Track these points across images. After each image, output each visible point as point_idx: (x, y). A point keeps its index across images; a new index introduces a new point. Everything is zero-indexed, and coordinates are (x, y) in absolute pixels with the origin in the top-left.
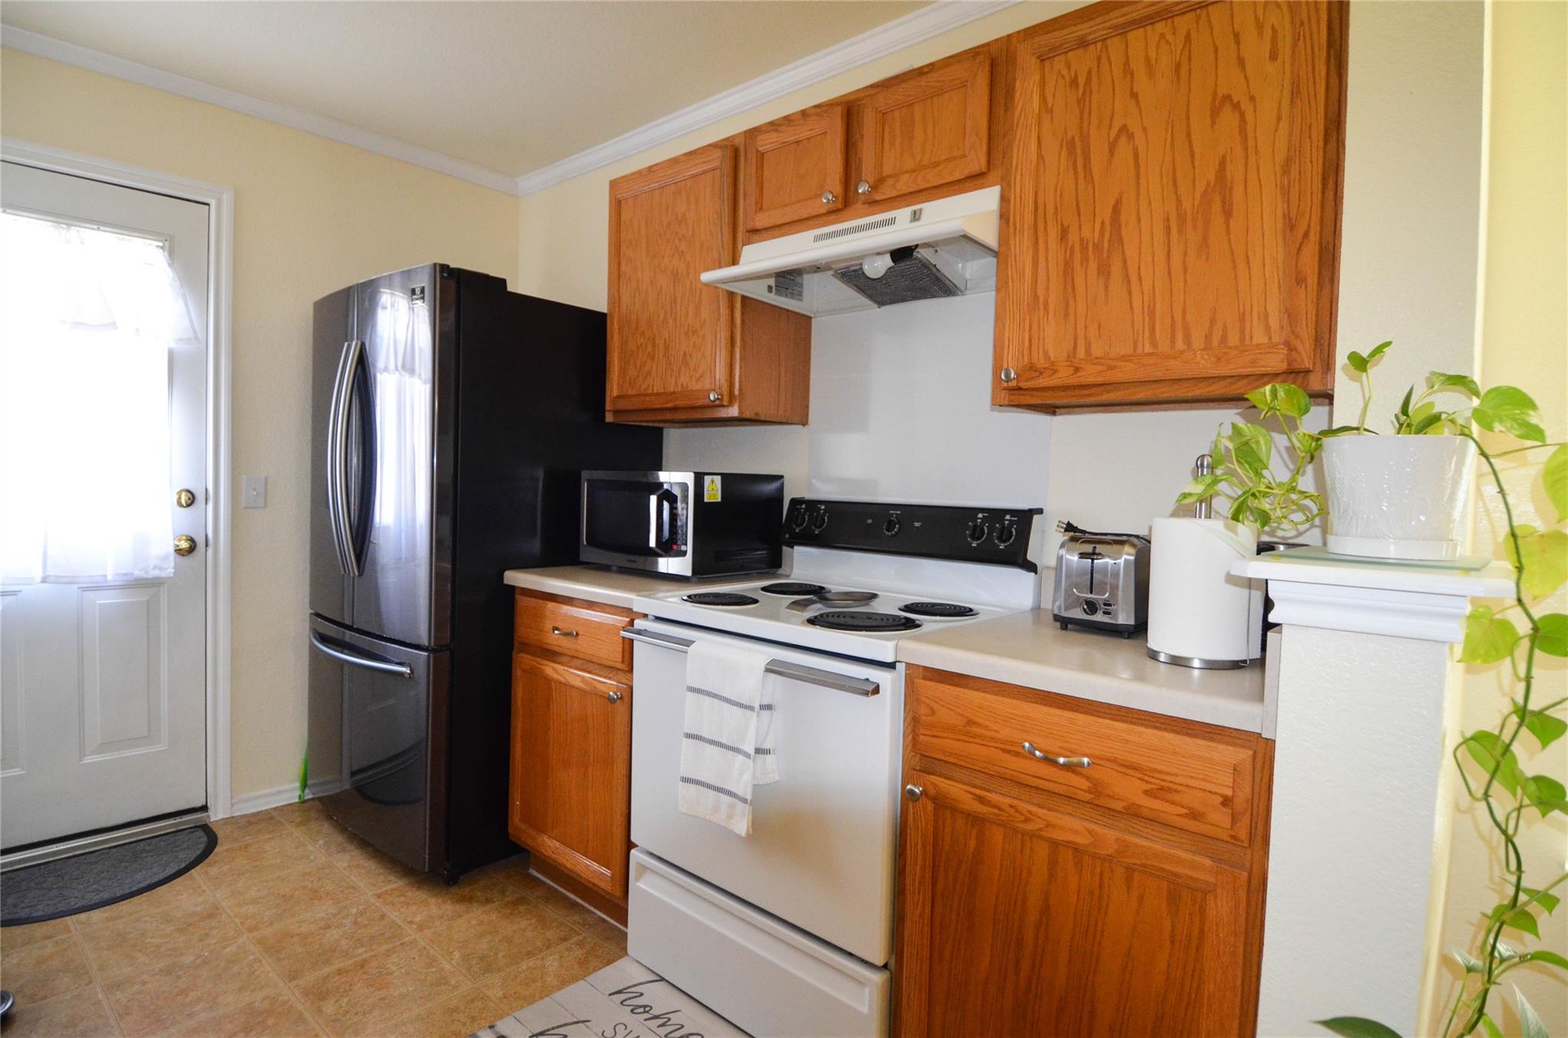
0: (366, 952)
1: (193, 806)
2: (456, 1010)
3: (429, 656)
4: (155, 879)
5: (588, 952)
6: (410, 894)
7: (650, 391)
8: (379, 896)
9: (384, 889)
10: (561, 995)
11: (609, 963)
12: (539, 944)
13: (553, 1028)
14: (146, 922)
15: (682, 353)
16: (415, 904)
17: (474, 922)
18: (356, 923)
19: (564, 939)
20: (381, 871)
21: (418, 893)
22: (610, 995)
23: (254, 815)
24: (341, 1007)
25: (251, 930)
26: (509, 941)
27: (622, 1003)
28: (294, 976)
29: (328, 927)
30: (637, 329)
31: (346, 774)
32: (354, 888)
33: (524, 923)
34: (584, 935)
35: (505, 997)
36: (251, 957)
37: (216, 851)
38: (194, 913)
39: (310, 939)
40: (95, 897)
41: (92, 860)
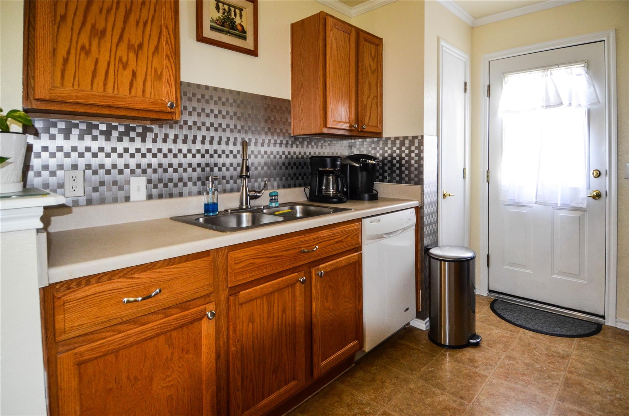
1: (598, 314)
4: (560, 333)
14: (541, 345)
18: (612, 401)
23: (625, 331)
25: (570, 372)
29: (598, 393)
36: (557, 381)
37: (595, 336)
38: (558, 353)
39: (586, 393)
40: (536, 328)
41: (549, 316)
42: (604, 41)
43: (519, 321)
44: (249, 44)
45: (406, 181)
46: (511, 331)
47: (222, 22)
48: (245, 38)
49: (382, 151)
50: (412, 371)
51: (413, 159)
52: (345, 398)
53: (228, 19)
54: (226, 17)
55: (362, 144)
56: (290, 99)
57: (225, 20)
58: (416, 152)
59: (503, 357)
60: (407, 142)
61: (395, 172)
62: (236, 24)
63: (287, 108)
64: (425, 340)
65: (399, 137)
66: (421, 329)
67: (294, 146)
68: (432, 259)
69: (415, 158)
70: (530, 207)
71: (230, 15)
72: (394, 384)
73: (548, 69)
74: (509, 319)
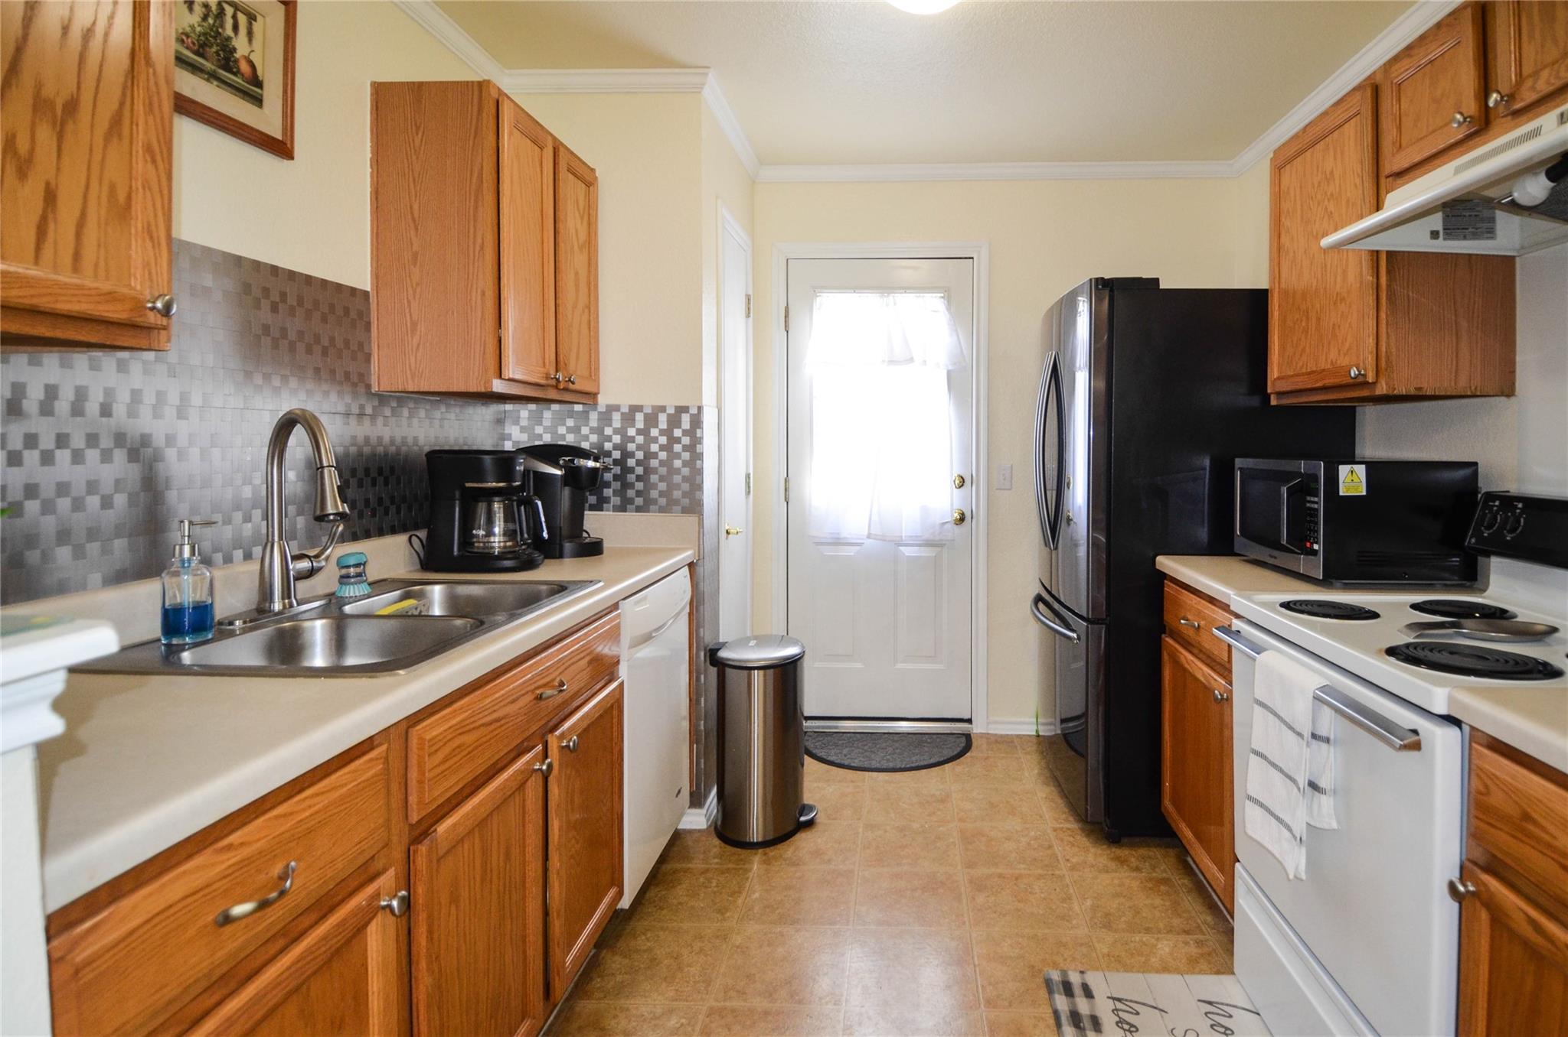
0: (1025, 869)
1: (962, 717)
2: (1065, 945)
3: (1087, 627)
4: (922, 763)
5: (1202, 955)
6: (1079, 837)
7: (1304, 370)
8: (1055, 830)
9: (1062, 826)
10: (1157, 980)
11: (1218, 973)
12: (1161, 925)
13: (1131, 1001)
14: (905, 790)
15: (1331, 325)
16: (1079, 847)
17: (1116, 882)
18: (1029, 844)
19: (1187, 932)
20: (1067, 810)
21: (1084, 839)
22: (1199, 1001)
23: (1002, 736)
24: (988, 902)
25: (961, 820)
26: (1137, 912)
27: (1206, 1014)
28: (970, 865)
29: (1008, 839)
30: (1293, 304)
31: (1058, 720)
32: (1041, 817)
33: (1158, 901)
34: (1208, 937)
35: (1108, 956)
36: (951, 840)
37: (968, 754)
38: (933, 795)
39: (993, 843)
40: (885, 764)
41: (896, 739)
42: (972, 258)
43: (856, 761)
44: (268, 121)
45: (660, 507)
46: (852, 781)
47: (198, 41)
48: (258, 101)
49: (596, 436)
50: (723, 914)
51: (678, 456)
52: (613, 1023)
53: (215, 38)
54: (212, 30)
55: (537, 419)
56: (369, 289)
57: (207, 38)
58: (686, 440)
59: (861, 830)
60: (663, 418)
61: (631, 486)
62: (237, 55)
63: (360, 314)
64: (715, 846)
65: (642, 406)
66: (695, 830)
67: (380, 421)
68: (728, 671)
69: (683, 454)
70: (860, 544)
71: (222, 26)
72: (701, 950)
73: (888, 293)
74: (838, 761)
